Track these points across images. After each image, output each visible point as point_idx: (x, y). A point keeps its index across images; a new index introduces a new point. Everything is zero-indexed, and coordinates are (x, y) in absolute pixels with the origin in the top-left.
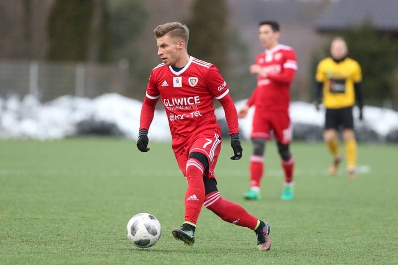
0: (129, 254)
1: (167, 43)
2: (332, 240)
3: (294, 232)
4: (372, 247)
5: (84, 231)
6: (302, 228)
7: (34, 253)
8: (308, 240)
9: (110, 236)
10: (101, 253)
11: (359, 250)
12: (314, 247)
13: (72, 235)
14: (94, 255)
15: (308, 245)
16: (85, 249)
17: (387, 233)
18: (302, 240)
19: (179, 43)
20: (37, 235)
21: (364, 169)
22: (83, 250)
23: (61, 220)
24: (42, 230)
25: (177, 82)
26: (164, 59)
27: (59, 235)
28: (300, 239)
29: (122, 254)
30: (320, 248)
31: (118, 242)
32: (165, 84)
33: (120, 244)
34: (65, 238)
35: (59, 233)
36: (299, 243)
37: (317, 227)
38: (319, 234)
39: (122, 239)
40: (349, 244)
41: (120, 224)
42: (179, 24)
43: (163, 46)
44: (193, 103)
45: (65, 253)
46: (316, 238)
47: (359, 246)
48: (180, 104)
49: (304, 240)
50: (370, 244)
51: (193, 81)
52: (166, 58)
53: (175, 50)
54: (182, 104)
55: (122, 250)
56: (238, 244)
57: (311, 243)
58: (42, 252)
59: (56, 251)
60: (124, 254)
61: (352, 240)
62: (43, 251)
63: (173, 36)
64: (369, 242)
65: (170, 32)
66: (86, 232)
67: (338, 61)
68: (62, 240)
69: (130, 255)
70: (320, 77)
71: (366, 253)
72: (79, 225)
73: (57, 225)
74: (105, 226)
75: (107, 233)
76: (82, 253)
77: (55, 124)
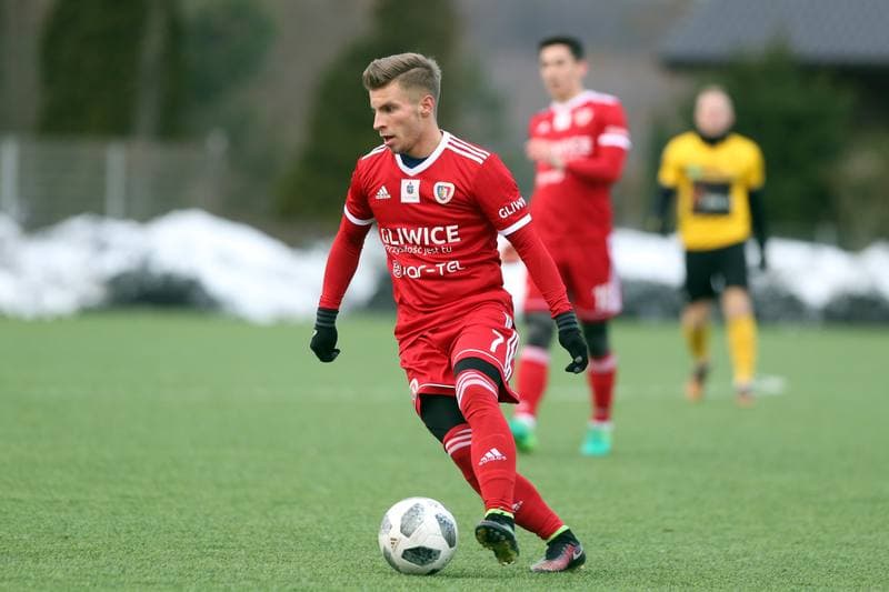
0: (229, 582)
1: (396, 102)
2: (699, 547)
3: (610, 531)
4: (789, 564)
5: (124, 529)
6: (628, 521)
7: (10, 580)
8: (643, 548)
9: (186, 541)
10: (165, 579)
11: (759, 570)
12: (656, 564)
13: (98, 538)
14: (147, 583)
15: (643, 560)
16: (128, 571)
17: (826, 532)
18: (628, 548)
19: (422, 101)
20: (16, 537)
21: (773, 385)
22: (123, 572)
23: (72, 503)
24: (28, 525)
25: (410, 191)
26: (388, 138)
27: (66, 538)
28: (624, 545)
29: (213, 582)
30: (671, 567)
31: (203, 555)
32: (383, 193)
33: (210, 558)
34: (80, 545)
35: (67, 534)
36: (622, 555)
37: (664, 519)
38: (669, 534)
39: (214, 547)
40: (738, 557)
41: (208, 512)
42: (420, 57)
43: (387, 108)
44: (444, 241)
45: (81, 580)
46: (661, 543)
47: (761, 562)
48: (414, 243)
49: (635, 548)
50: (785, 557)
51: (444, 192)
52: (391, 137)
53: (413, 118)
54: (418, 241)
55: (213, 571)
56: (481, 558)
57: (651, 556)
58: (28, 578)
59: (59, 575)
60: (218, 582)
61: (745, 548)
62: (31, 574)
63: (408, 84)
64: (783, 552)
65: (402, 76)
66: (129, 532)
67: (712, 140)
68: (73, 550)
69: (233, 585)
70: (668, 177)
71: (776, 578)
72: (114, 514)
73: (63, 515)
74: (174, 517)
75: (177, 533)
76: (122, 579)
77: (57, 281)
